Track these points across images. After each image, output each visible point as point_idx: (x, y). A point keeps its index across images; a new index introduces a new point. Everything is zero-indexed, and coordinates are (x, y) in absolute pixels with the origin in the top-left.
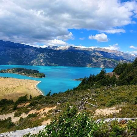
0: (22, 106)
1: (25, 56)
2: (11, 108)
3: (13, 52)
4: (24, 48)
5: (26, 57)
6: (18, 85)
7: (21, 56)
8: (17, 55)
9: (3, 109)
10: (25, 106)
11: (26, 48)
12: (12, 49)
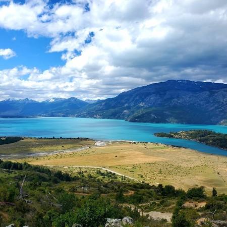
0: (192, 205)
1: (216, 106)
2: (174, 204)
3: (191, 99)
4: (213, 91)
5: (217, 108)
6: (198, 163)
7: (207, 106)
8: (200, 104)
9: (162, 203)
10: (197, 208)
11: (217, 89)
12: (191, 94)
